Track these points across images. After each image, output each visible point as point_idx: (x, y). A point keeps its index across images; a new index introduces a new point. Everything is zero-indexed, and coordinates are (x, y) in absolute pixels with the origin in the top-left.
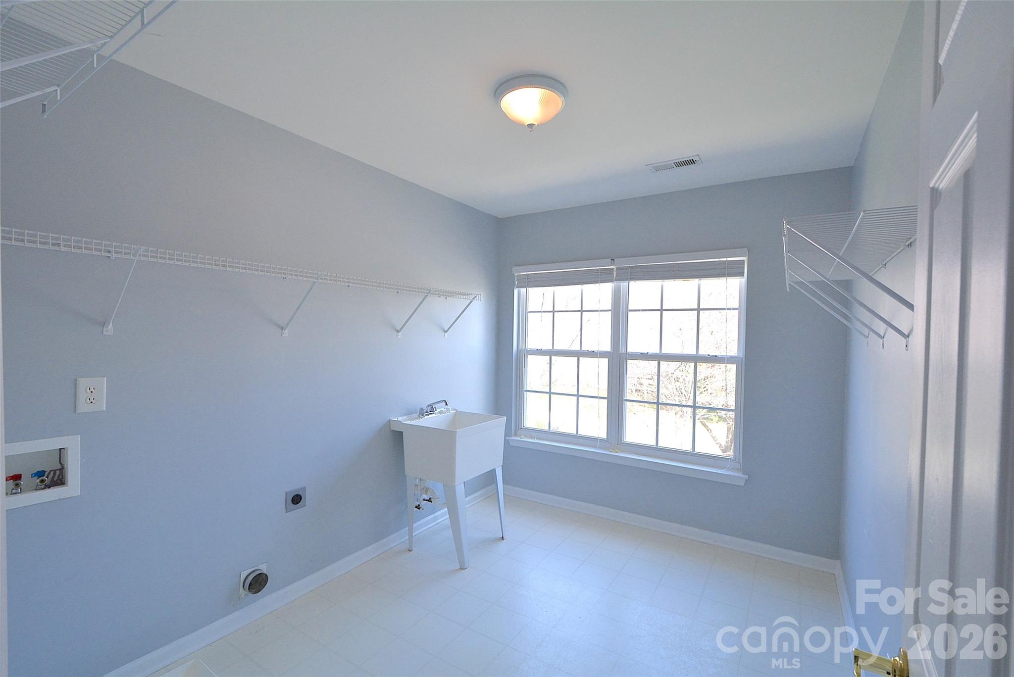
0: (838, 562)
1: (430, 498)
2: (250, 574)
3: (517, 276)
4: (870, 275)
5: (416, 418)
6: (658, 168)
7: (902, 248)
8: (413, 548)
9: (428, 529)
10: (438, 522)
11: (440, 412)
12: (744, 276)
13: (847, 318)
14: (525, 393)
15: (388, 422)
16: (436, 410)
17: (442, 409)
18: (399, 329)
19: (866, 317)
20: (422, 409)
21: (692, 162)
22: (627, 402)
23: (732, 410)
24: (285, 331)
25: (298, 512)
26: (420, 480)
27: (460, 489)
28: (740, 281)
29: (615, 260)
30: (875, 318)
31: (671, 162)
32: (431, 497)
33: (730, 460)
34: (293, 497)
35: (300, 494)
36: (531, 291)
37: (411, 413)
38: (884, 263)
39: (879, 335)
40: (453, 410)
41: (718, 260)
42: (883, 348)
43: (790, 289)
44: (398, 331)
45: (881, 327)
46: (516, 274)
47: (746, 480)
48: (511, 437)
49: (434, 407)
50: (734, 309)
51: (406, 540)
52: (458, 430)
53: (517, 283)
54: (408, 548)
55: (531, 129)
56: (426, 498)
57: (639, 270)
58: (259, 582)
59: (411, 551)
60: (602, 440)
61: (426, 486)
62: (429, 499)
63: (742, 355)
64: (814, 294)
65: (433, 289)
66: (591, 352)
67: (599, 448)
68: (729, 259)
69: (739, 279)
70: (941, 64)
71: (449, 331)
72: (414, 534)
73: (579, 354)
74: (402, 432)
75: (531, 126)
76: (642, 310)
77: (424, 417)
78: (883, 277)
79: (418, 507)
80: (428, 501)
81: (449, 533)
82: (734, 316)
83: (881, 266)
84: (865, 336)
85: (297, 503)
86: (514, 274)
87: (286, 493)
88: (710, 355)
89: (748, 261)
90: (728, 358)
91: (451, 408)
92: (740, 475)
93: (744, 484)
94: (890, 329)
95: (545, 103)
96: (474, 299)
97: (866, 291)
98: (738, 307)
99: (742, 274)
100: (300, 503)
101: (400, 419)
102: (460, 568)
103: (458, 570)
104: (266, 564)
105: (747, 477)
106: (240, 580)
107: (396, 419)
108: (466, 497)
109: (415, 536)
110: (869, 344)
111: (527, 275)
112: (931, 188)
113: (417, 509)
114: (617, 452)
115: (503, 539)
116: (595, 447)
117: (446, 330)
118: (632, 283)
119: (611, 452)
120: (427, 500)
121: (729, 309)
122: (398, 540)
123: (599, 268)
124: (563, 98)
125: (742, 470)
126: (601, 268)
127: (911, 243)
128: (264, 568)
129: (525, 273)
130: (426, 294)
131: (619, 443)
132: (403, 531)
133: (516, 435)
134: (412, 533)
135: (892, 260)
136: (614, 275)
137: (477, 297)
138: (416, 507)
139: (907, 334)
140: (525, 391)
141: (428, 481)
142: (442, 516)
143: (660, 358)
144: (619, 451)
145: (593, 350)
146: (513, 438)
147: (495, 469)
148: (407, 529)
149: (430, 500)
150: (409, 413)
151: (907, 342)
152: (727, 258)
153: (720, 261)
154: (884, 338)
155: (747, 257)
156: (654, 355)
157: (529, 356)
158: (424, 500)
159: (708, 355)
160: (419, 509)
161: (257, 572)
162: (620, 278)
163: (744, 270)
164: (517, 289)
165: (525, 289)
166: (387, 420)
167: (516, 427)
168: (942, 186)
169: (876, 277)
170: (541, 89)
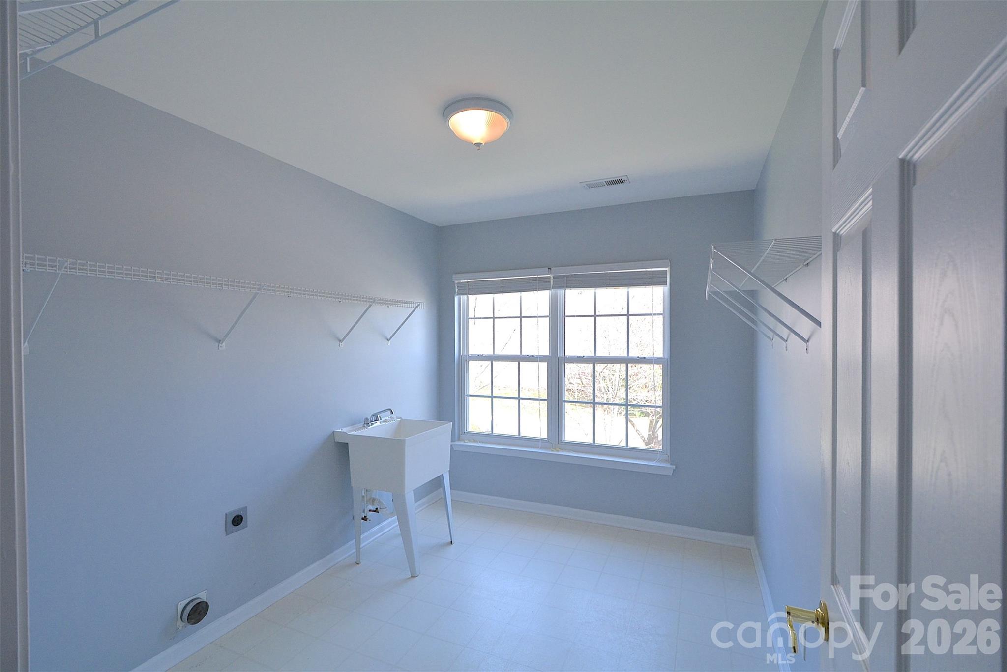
0: (752, 538)
1: (377, 509)
2: (188, 603)
3: (458, 283)
4: (773, 287)
5: (361, 428)
6: (591, 186)
7: (801, 267)
8: (361, 561)
9: (374, 540)
10: (384, 532)
11: (385, 421)
12: (666, 284)
13: (753, 321)
14: (467, 397)
15: (331, 434)
16: (381, 419)
17: (386, 418)
18: (341, 339)
19: (771, 322)
20: (367, 419)
21: (621, 181)
22: (566, 403)
23: (659, 407)
24: (222, 344)
25: (240, 533)
26: (366, 491)
27: (410, 496)
28: (663, 290)
29: (552, 269)
30: (779, 323)
31: (602, 181)
32: (378, 507)
33: (659, 453)
34: (234, 519)
35: (240, 514)
36: (472, 298)
37: (355, 424)
38: (785, 278)
39: (783, 339)
40: (397, 418)
41: (644, 270)
42: (787, 350)
43: (708, 298)
44: (340, 341)
45: (785, 332)
46: (456, 282)
47: (674, 470)
48: (455, 442)
49: (379, 416)
50: (659, 314)
51: (354, 553)
52: (407, 438)
53: (457, 290)
54: (356, 561)
55: (478, 148)
56: (372, 509)
57: (574, 279)
58: (198, 611)
59: (358, 564)
60: (543, 440)
61: (373, 496)
62: (375, 509)
63: (667, 356)
64: (726, 301)
65: (377, 298)
66: (530, 356)
67: (541, 448)
68: (654, 269)
69: (662, 288)
70: (840, 138)
71: (392, 339)
72: (361, 546)
73: (519, 359)
74: (348, 443)
75: (478, 145)
76: (578, 316)
77: (369, 426)
78: (784, 289)
79: (365, 519)
80: (375, 511)
81: (399, 542)
82: (659, 321)
83: (783, 280)
84: (770, 338)
85: (238, 524)
86: (454, 282)
87: (226, 514)
88: (640, 356)
89: (670, 271)
90: (655, 359)
91: (395, 417)
92: (668, 465)
93: (672, 473)
94: (792, 335)
95: (492, 124)
96: (417, 307)
97: (769, 300)
98: (662, 312)
99: (665, 283)
100: (242, 524)
101: (344, 430)
102: (412, 577)
103: (409, 578)
104: (206, 591)
105: (674, 467)
106: (178, 610)
107: (340, 431)
108: (415, 502)
109: (362, 547)
110: (774, 345)
111: (467, 282)
112: (834, 233)
113: (363, 520)
114: (558, 451)
115: (452, 544)
116: (537, 447)
117: (389, 338)
118: (568, 291)
119: (552, 451)
120: (373, 511)
121: (655, 315)
122: (344, 553)
123: (536, 276)
124: (508, 120)
125: (670, 461)
126: (539, 276)
127: (808, 264)
128: (203, 596)
129: (466, 281)
130: (371, 304)
131: (559, 443)
132: (350, 543)
133: (459, 440)
134: (360, 545)
135: (792, 276)
136: (551, 283)
137: (421, 305)
138: (362, 519)
139: (807, 339)
140: (467, 396)
141: (375, 491)
142: (390, 525)
143: (594, 360)
144: (559, 450)
145: (533, 354)
146: (457, 443)
147: (442, 475)
148: (354, 541)
149: (376, 511)
150: (353, 424)
151: (808, 346)
152: (652, 268)
153: (646, 271)
154: (787, 341)
155: (669, 268)
156: (590, 358)
157: (470, 361)
158: (370, 511)
159: (638, 357)
160: (366, 520)
161: (196, 601)
162: (557, 286)
163: (667, 279)
164: (457, 296)
165: (466, 296)
166: (333, 431)
167: (459, 431)
168: (843, 232)
169: (778, 289)
170: (488, 111)
